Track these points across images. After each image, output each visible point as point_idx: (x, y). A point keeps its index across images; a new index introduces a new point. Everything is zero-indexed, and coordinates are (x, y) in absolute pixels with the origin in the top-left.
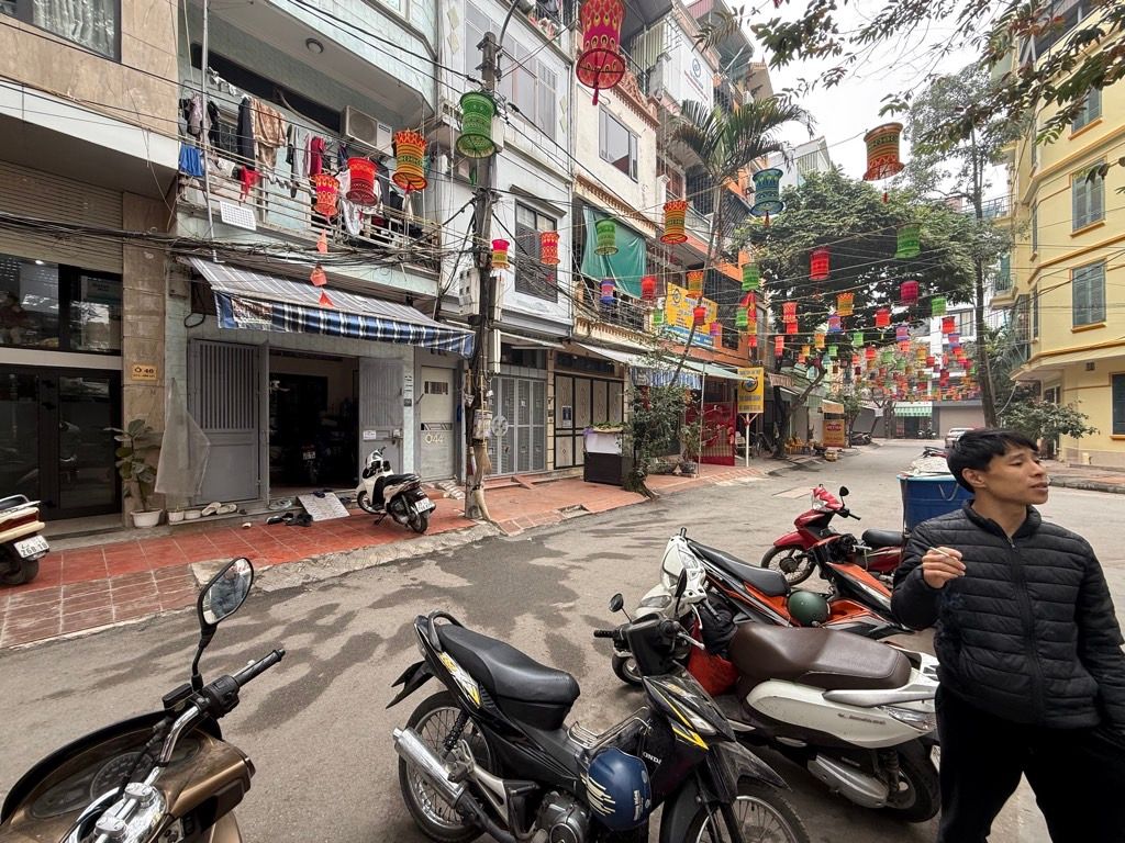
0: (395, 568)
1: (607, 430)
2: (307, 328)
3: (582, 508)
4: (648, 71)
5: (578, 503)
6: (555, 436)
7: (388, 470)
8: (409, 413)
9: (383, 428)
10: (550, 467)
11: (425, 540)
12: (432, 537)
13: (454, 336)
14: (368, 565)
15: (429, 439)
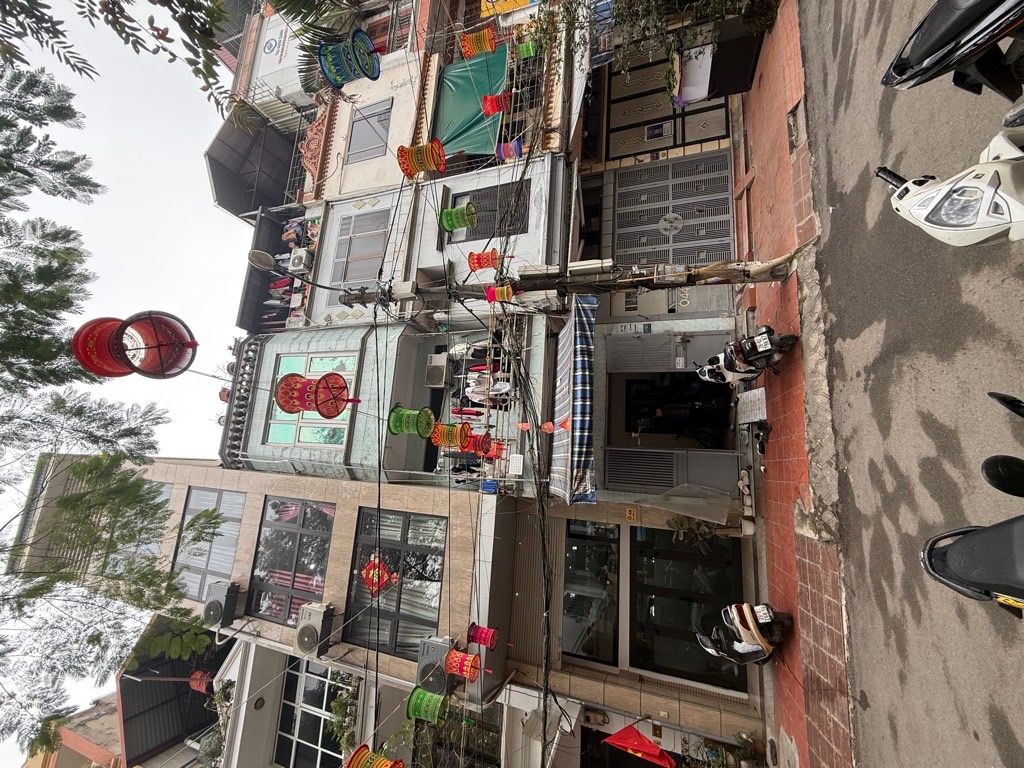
0: (838, 383)
1: (678, 76)
2: (589, 444)
3: (794, 112)
4: (299, 109)
5: (784, 119)
6: (684, 144)
7: (718, 360)
8: (658, 327)
9: (673, 352)
10: (725, 144)
11: (808, 339)
12: (805, 330)
13: (580, 316)
14: (828, 406)
15: (685, 303)
